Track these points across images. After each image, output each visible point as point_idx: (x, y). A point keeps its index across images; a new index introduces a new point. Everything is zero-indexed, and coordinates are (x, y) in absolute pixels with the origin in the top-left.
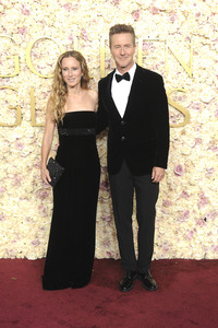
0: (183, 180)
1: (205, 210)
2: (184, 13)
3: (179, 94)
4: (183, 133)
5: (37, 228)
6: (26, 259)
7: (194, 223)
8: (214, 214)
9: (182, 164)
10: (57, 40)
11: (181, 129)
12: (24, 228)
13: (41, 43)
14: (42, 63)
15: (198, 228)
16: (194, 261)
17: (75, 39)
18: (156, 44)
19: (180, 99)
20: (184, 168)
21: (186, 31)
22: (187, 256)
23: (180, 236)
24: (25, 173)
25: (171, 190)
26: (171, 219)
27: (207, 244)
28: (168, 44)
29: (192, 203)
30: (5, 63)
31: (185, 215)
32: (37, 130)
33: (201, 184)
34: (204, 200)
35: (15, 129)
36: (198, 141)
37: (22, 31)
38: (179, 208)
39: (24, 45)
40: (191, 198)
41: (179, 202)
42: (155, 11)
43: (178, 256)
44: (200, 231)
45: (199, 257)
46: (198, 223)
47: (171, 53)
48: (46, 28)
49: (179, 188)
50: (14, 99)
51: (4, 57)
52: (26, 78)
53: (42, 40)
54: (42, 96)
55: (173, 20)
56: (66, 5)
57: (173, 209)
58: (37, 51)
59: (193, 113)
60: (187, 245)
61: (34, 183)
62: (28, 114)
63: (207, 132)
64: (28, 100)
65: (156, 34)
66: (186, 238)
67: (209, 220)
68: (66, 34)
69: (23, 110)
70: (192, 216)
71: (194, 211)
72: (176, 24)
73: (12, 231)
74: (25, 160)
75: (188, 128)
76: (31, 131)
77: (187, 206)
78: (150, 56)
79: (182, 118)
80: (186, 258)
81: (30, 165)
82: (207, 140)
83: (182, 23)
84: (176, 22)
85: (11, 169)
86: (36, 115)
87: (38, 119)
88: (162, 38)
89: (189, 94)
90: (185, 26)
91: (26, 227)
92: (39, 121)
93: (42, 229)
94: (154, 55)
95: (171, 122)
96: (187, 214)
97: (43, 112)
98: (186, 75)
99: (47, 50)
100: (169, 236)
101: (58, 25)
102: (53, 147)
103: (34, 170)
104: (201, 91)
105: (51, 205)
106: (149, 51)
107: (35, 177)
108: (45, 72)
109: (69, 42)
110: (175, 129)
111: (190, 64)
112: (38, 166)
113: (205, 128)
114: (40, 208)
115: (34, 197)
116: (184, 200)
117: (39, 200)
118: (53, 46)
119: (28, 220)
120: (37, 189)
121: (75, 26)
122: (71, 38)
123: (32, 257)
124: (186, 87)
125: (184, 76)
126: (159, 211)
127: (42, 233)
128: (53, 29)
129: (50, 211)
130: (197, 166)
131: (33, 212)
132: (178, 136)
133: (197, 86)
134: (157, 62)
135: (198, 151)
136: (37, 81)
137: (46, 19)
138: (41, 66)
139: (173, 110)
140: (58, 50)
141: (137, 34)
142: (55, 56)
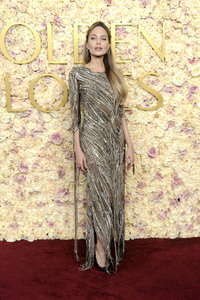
0: (156, 162)
1: (178, 190)
3: (152, 78)
4: (157, 116)
5: (15, 211)
6: (4, 241)
7: (168, 203)
8: (187, 195)
9: (156, 146)
10: (30, 26)
11: (154, 112)
13: (14, 30)
14: (16, 49)
15: (172, 208)
16: (169, 240)
17: (49, 26)
18: (128, 29)
19: (153, 83)
20: (157, 150)
21: (157, 15)
22: (161, 235)
23: (154, 216)
24: (2, 158)
25: (145, 172)
26: (146, 200)
27: (180, 224)
28: (141, 29)
29: (166, 183)
31: (159, 196)
32: (13, 115)
33: (174, 165)
34: (177, 181)
36: (171, 124)
38: (153, 189)
40: (164, 179)
41: (153, 183)
43: (153, 236)
44: (174, 211)
45: (173, 236)
46: (172, 204)
47: (144, 38)
48: (20, 14)
49: (153, 169)
53: (16, 26)
54: (17, 82)
55: (144, 5)
57: (147, 190)
58: (11, 38)
59: (166, 97)
60: (161, 224)
61: (11, 168)
62: (3, 100)
63: (180, 115)
64: (3, 86)
65: (129, 18)
66: (160, 218)
67: (183, 200)
68: (40, 20)
70: (166, 197)
71: (168, 192)
72: (148, 9)
74: (2, 145)
75: (162, 112)
76: (7, 116)
77: (161, 187)
78: (123, 41)
79: (156, 102)
81: (7, 150)
82: (180, 123)
83: (155, 7)
84: (148, 6)
86: (12, 100)
87: (13, 105)
88: (134, 23)
89: (161, 78)
90: (157, 10)
91: (4, 211)
92: (15, 106)
93: (21, 212)
94: (127, 40)
95: (144, 106)
96: (161, 195)
97: (19, 98)
98: (158, 60)
99: (21, 36)
100: (144, 216)
101: (30, 10)
102: (29, 132)
103: (11, 155)
104: (174, 74)
105: (29, 190)
106: (122, 36)
107: (12, 162)
108: (19, 59)
109: (42, 28)
110: (149, 113)
111: (162, 49)
112: (15, 151)
113: (177, 111)
114: (17, 191)
115: (11, 181)
116: (158, 182)
117: (16, 184)
118: (27, 32)
119: (6, 203)
120: (14, 173)
121: (48, 12)
122: (44, 25)
123: (11, 240)
124: (159, 71)
125: (156, 61)
126: (133, 193)
127: (20, 216)
128: (26, 16)
129: (27, 195)
130: (170, 148)
131: (10, 196)
132: (151, 119)
133: (169, 70)
134: (130, 47)
135: (171, 133)
136: (12, 67)
137: (19, 5)
138: (16, 52)
139: (146, 94)
140: (32, 37)
141: (109, 19)
142: (29, 42)
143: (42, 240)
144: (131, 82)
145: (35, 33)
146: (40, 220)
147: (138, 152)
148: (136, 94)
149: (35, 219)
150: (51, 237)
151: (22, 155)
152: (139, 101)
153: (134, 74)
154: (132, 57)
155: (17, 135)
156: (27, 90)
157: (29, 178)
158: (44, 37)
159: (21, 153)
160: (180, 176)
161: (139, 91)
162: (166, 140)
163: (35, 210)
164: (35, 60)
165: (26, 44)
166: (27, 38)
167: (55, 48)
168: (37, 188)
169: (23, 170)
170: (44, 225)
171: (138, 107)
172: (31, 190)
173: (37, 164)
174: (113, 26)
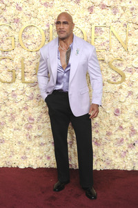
0: (120, 118)
1: (134, 138)
2: (123, 8)
3: (119, 62)
4: (121, 88)
5: (25, 148)
6: (18, 168)
7: (127, 147)
9: (119, 108)
11: (119, 85)
12: (17, 148)
13: (28, 29)
14: (29, 42)
15: (129, 150)
16: (127, 171)
17: (51, 26)
18: (103, 29)
19: (119, 65)
20: (120, 111)
21: (124, 19)
22: (121, 168)
23: (117, 155)
24: (18, 113)
25: (112, 125)
26: (112, 144)
27: (135, 160)
28: (112, 29)
29: (126, 133)
30: (6, 42)
31: (121, 141)
32: (25, 85)
33: (131, 121)
34: (133, 132)
35: (11, 85)
36: (130, 93)
37: (17, 21)
38: (117, 137)
39: (17, 30)
40: (124, 130)
41: (117, 133)
42: (103, 7)
43: (116, 168)
44: (130, 152)
45: (129, 168)
46: (129, 147)
47: (114, 35)
48: (32, 19)
49: (117, 123)
50: (11, 65)
51: (5, 38)
52: (19, 52)
53: (30, 26)
54: (29, 63)
55: (115, 13)
56: (45, 4)
57: (113, 137)
58: (26, 34)
59: (128, 75)
60: (122, 160)
61: (23, 120)
62: (20, 75)
63: (136, 87)
64: (20, 66)
65: (104, 22)
66: (121, 156)
67: (137, 144)
68: (45, 22)
69: (17, 73)
70: (125, 142)
71: (127, 139)
72: (118, 16)
73: (9, 150)
74: (18, 104)
75: (124, 85)
76: (21, 85)
77: (122, 135)
78: (100, 37)
79: (120, 78)
80: (121, 169)
81: (21, 108)
82: (136, 92)
83: (122, 14)
84: (117, 14)
85: (8, 110)
86: (25, 75)
88: (108, 25)
89: (125, 62)
90: (124, 16)
91: (18, 147)
92: (27, 79)
93: (29, 149)
94: (103, 36)
95: (112, 81)
96: (122, 141)
97: (29, 74)
98: (123, 50)
99: (32, 33)
100: (110, 155)
101: (39, 16)
102: (35, 96)
103: (24, 111)
104: (133, 60)
105: (34, 134)
106: (99, 34)
107: (24, 115)
108: (31, 48)
109: (47, 28)
110: (116, 85)
111: (126, 42)
112: (26, 108)
113: (135, 85)
114: (27, 135)
115: (23, 129)
116: (120, 132)
117: (26, 130)
118: (36, 30)
119: (19, 143)
120: (25, 123)
121: (51, 18)
122: (48, 26)
123: (22, 167)
124: (123, 57)
125: (122, 50)
126: (103, 139)
127: (28, 151)
128: (36, 20)
129: (33, 137)
130: (129, 109)
131: (22, 138)
132: (117, 89)
133: (130, 57)
134: (104, 41)
135: (130, 99)
136: (26, 53)
137: (32, 13)
138: (29, 43)
139: (114, 72)
140: (39, 33)
141: (91, 22)
142: (37, 37)
143: (42, 168)
144: (104, 64)
145: (42, 31)
146: (41, 155)
147: (108, 112)
148: (107, 72)
149: (38, 154)
150: (47, 166)
151: (30, 111)
152: (109, 77)
153: (106, 59)
154: (106, 48)
155: (28, 98)
156: (35, 69)
157: (35, 126)
158: (47, 34)
159: (30, 110)
160: (135, 128)
161: (109, 70)
162: (126, 104)
163: (38, 148)
165: (35, 38)
166: (36, 35)
168: (40, 134)
169: (31, 122)
170: (44, 158)
171: (108, 81)
172: (36, 135)
173: (40, 117)
174: (93, 27)
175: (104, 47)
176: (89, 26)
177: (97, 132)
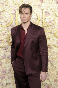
10: (9, 11)
13: (2, 13)
14: (3, 21)
18: (50, 13)
28: (56, 12)
47: (57, 16)
48: (4, 6)
53: (3, 11)
54: (2, 35)
58: (0, 16)
65: (50, 8)
68: (13, 9)
78: (48, 18)
94: (50, 17)
95: (57, 45)
97: (3, 41)
99: (5, 15)
101: (9, 5)
102: (7, 56)
106: (47, 15)
108: (4, 25)
109: (14, 12)
112: (0, 65)
114: (1, 83)
117: (0, 80)
118: (8, 14)
121: (16, 6)
122: (15, 11)
126: (53, 84)
128: (7, 7)
129: (5, 85)
134: (51, 20)
136: (0, 28)
137: (4, 3)
138: (2, 22)
140: (9, 16)
141: (42, 8)
142: (8, 18)
144: (51, 35)
145: (11, 14)
147: (55, 66)
148: (53, 40)
151: (3, 66)
152: (55, 43)
153: (53, 31)
154: (52, 24)
155: (2, 58)
156: (6, 38)
157: (6, 76)
158: (14, 16)
161: (55, 38)
164: (10, 25)
165: (7, 18)
166: (7, 16)
167: (19, 20)
168: (10, 82)
169: (4, 73)
171: (54, 46)
172: (7, 82)
173: (10, 70)
174: (44, 11)
175: (51, 24)
176: (41, 11)
177: (48, 79)
